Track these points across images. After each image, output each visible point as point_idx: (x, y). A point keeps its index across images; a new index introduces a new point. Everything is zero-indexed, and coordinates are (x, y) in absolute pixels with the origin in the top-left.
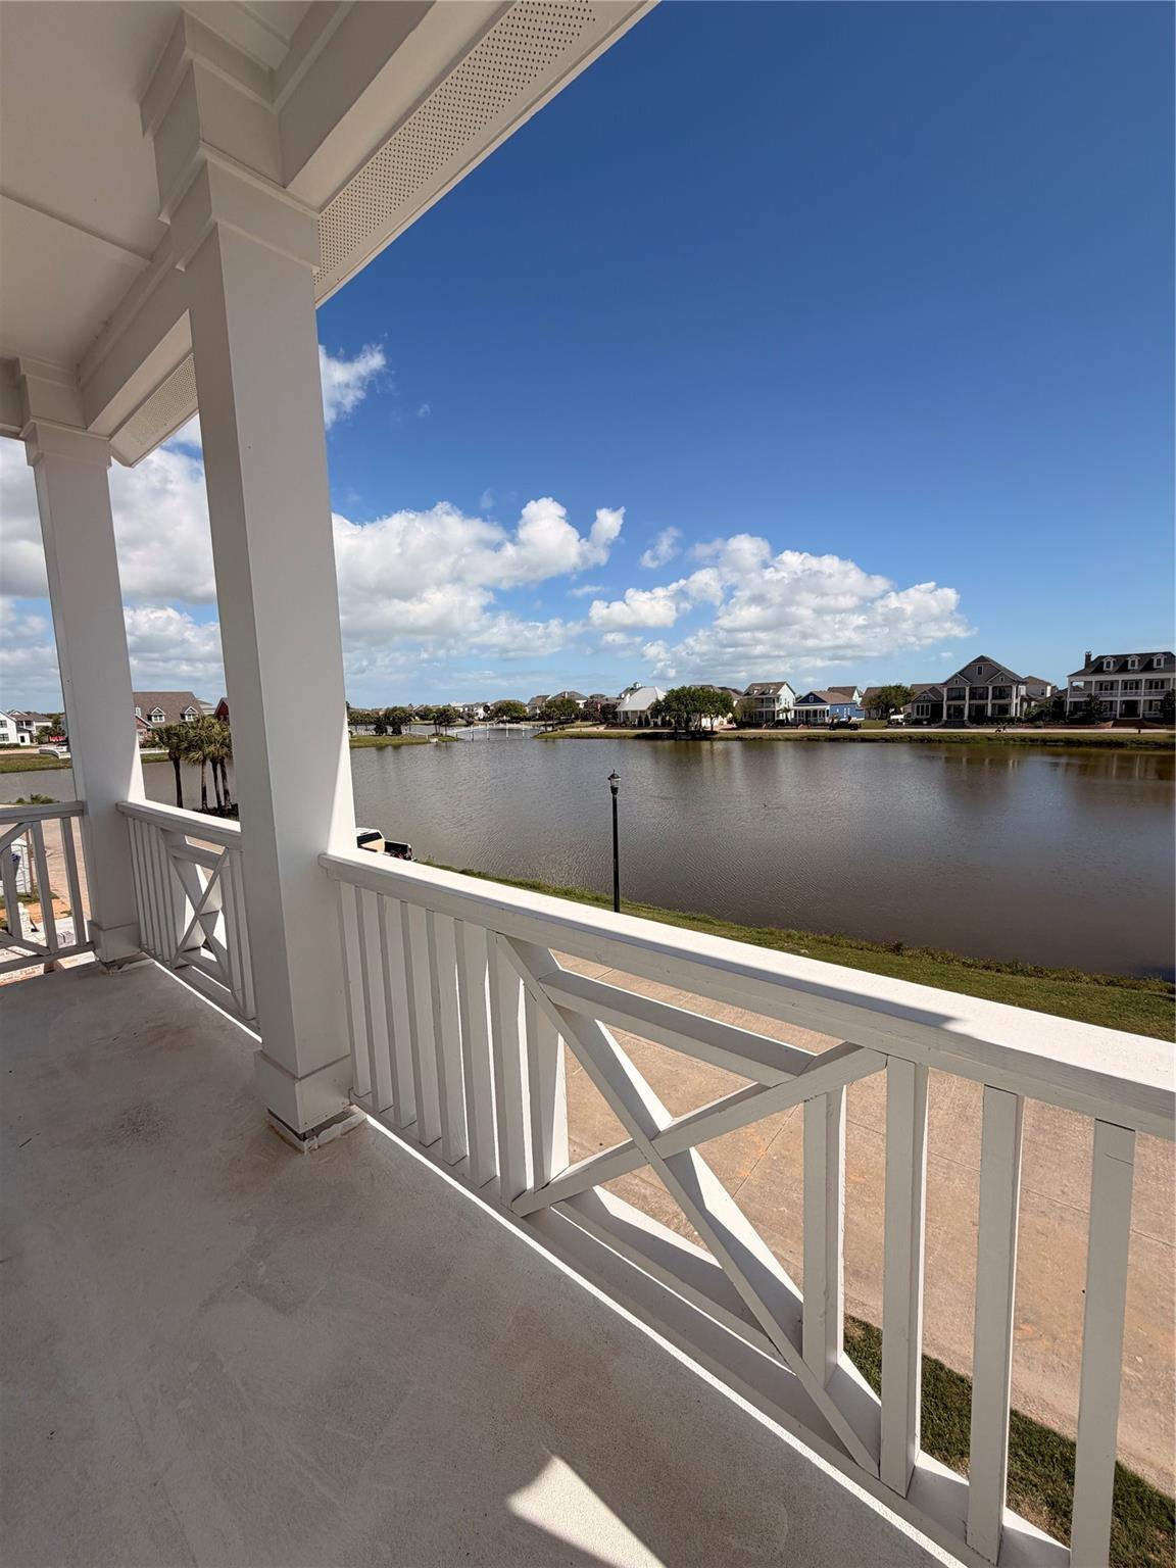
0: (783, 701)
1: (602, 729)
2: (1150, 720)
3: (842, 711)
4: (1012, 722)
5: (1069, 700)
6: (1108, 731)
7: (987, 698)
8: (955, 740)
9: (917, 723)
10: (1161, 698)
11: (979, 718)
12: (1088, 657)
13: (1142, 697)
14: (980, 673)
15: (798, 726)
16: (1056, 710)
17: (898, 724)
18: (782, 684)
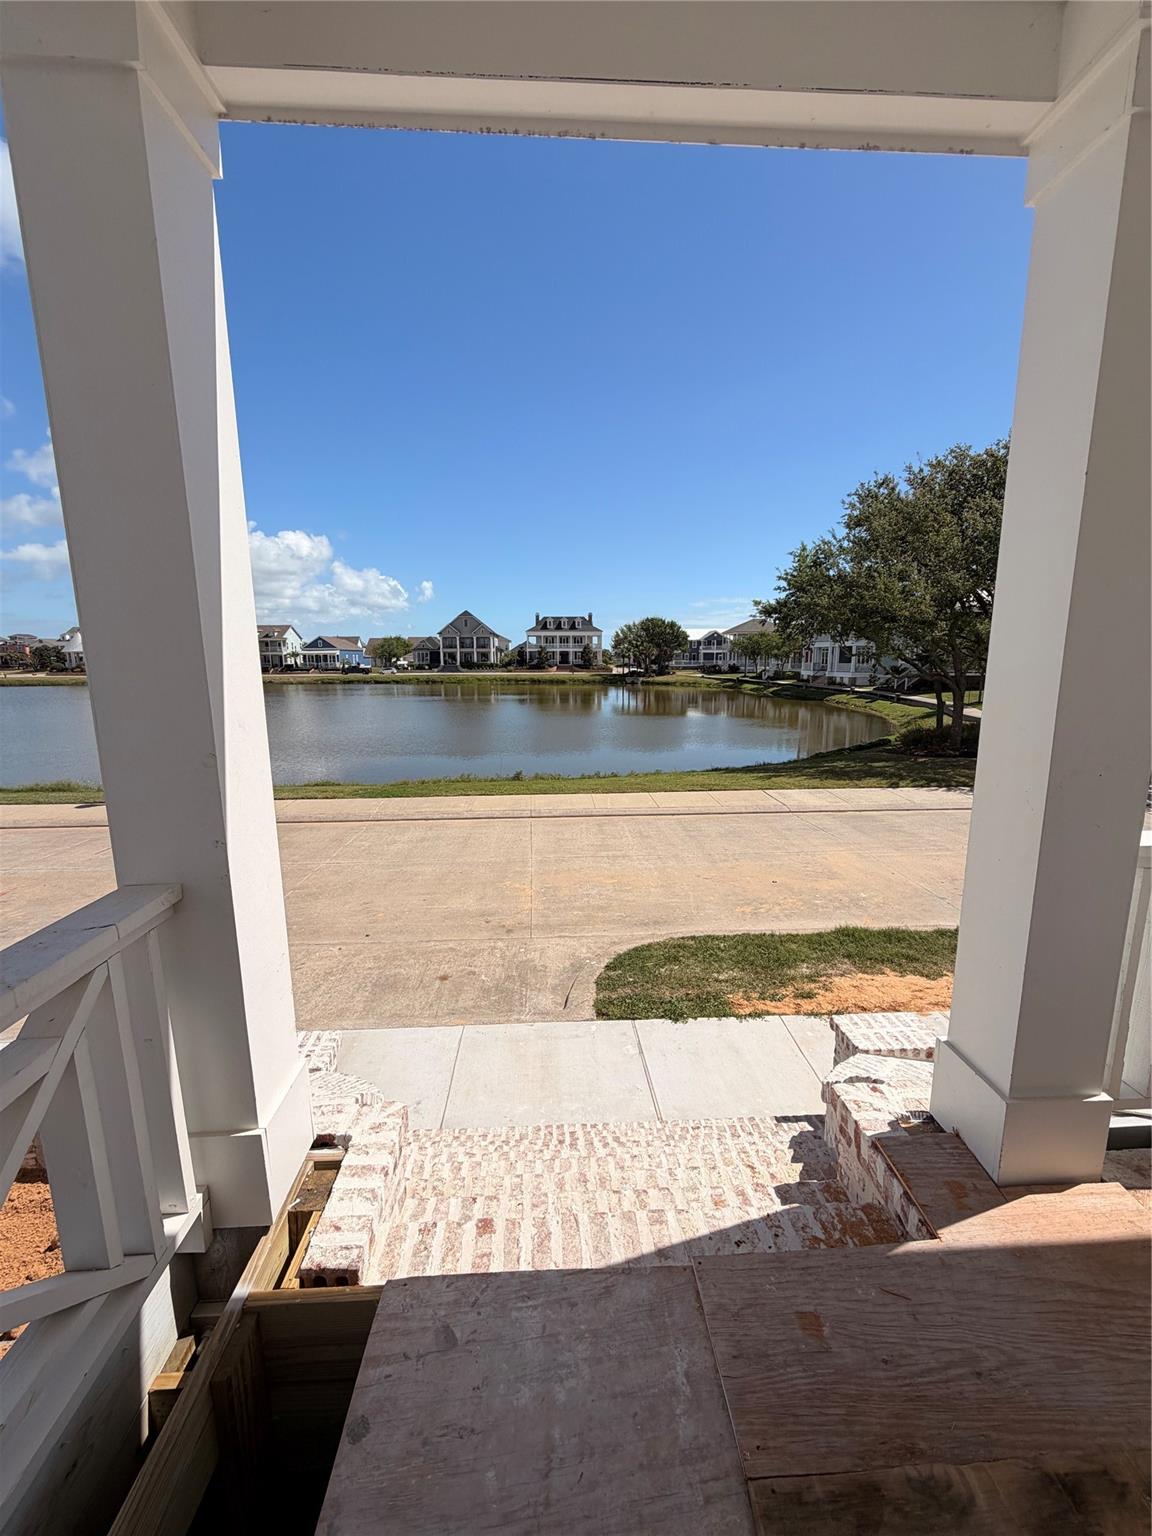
0: (290, 646)
1: (41, 675)
2: (576, 666)
3: (351, 656)
4: (492, 667)
5: (528, 650)
6: (553, 673)
7: (473, 647)
8: (453, 681)
9: (420, 668)
10: (581, 650)
11: (468, 664)
12: (537, 617)
13: (571, 649)
14: (466, 625)
15: (308, 670)
16: (521, 658)
17: (405, 669)
18: (288, 627)
